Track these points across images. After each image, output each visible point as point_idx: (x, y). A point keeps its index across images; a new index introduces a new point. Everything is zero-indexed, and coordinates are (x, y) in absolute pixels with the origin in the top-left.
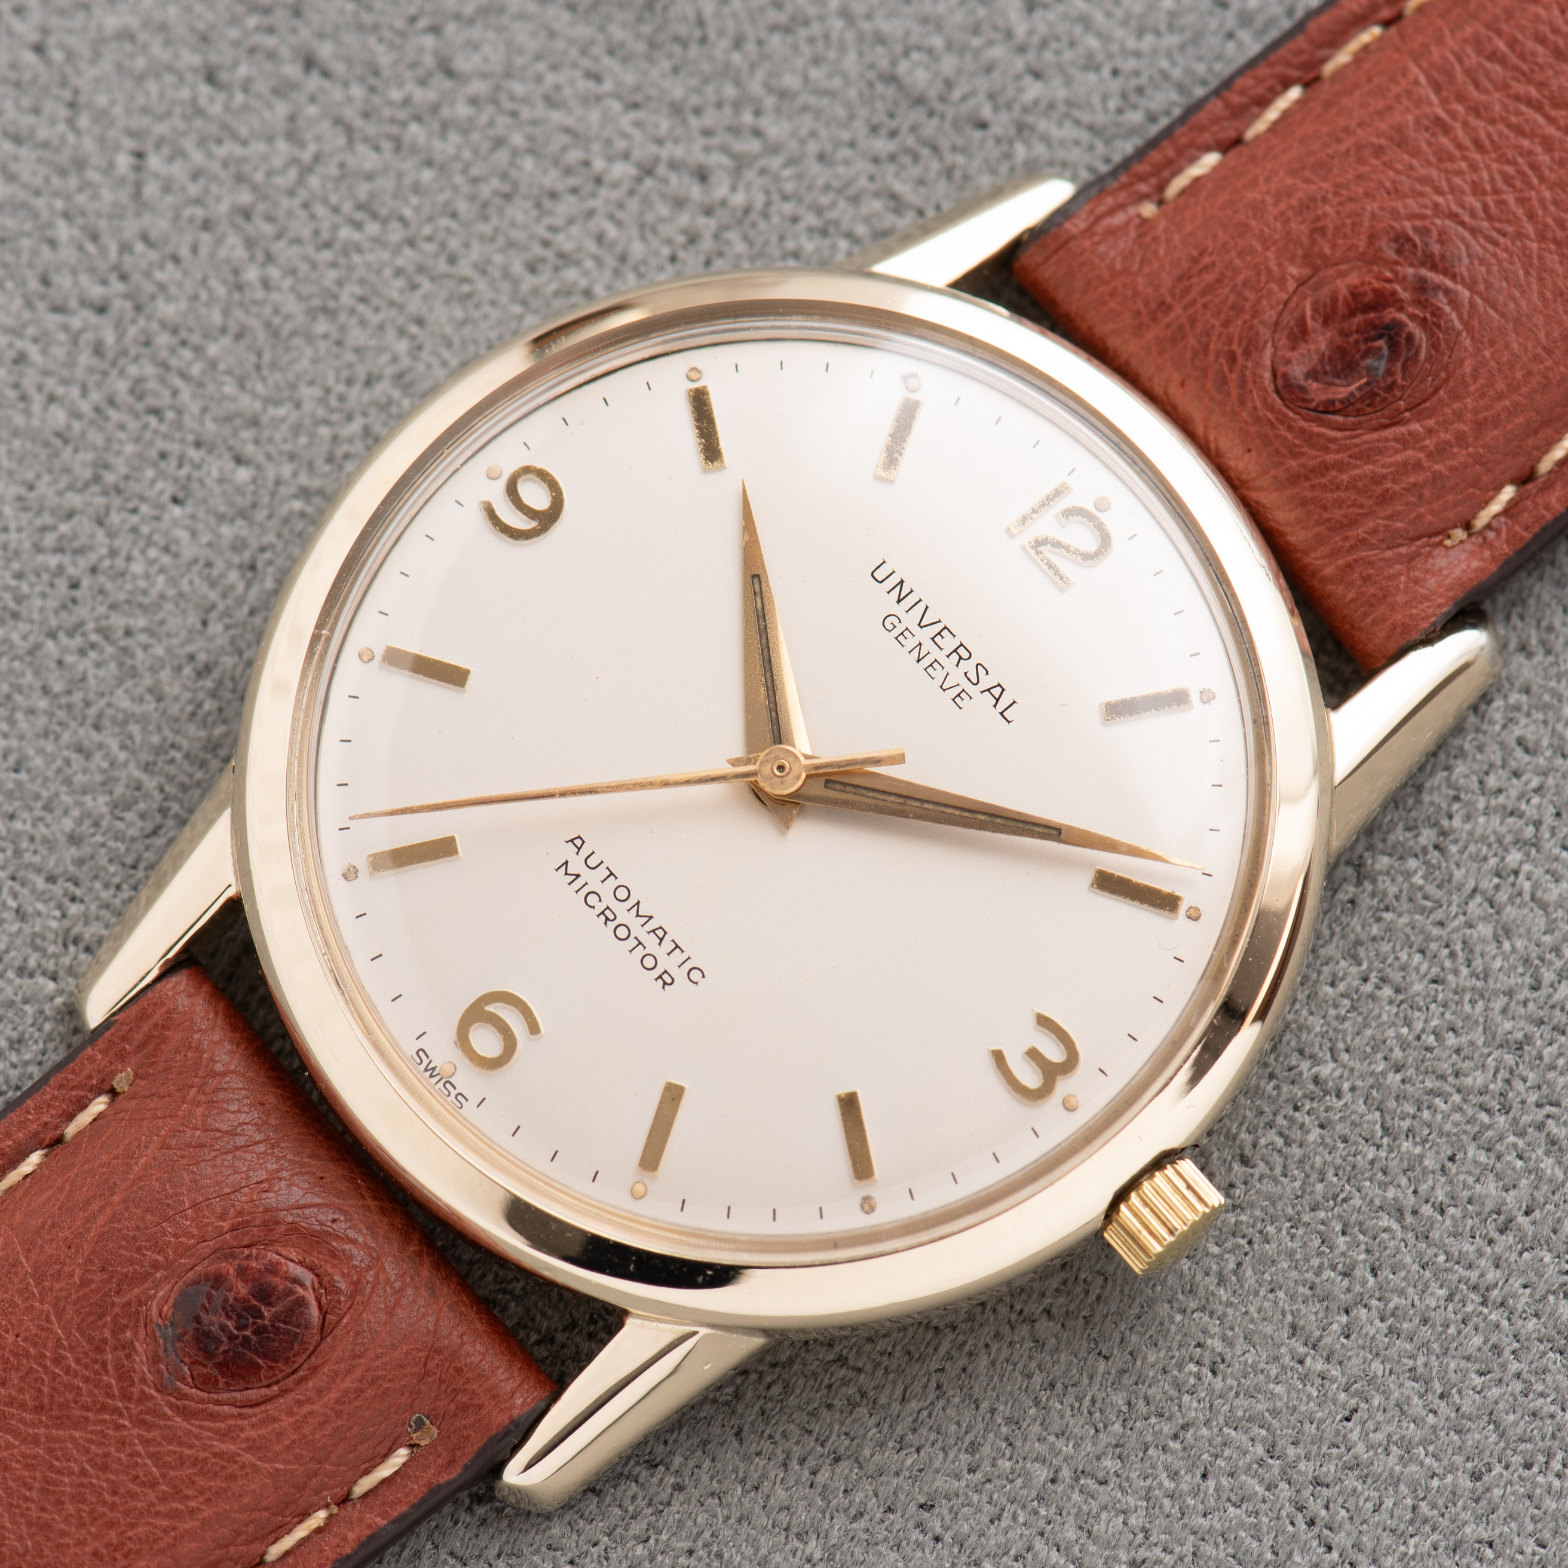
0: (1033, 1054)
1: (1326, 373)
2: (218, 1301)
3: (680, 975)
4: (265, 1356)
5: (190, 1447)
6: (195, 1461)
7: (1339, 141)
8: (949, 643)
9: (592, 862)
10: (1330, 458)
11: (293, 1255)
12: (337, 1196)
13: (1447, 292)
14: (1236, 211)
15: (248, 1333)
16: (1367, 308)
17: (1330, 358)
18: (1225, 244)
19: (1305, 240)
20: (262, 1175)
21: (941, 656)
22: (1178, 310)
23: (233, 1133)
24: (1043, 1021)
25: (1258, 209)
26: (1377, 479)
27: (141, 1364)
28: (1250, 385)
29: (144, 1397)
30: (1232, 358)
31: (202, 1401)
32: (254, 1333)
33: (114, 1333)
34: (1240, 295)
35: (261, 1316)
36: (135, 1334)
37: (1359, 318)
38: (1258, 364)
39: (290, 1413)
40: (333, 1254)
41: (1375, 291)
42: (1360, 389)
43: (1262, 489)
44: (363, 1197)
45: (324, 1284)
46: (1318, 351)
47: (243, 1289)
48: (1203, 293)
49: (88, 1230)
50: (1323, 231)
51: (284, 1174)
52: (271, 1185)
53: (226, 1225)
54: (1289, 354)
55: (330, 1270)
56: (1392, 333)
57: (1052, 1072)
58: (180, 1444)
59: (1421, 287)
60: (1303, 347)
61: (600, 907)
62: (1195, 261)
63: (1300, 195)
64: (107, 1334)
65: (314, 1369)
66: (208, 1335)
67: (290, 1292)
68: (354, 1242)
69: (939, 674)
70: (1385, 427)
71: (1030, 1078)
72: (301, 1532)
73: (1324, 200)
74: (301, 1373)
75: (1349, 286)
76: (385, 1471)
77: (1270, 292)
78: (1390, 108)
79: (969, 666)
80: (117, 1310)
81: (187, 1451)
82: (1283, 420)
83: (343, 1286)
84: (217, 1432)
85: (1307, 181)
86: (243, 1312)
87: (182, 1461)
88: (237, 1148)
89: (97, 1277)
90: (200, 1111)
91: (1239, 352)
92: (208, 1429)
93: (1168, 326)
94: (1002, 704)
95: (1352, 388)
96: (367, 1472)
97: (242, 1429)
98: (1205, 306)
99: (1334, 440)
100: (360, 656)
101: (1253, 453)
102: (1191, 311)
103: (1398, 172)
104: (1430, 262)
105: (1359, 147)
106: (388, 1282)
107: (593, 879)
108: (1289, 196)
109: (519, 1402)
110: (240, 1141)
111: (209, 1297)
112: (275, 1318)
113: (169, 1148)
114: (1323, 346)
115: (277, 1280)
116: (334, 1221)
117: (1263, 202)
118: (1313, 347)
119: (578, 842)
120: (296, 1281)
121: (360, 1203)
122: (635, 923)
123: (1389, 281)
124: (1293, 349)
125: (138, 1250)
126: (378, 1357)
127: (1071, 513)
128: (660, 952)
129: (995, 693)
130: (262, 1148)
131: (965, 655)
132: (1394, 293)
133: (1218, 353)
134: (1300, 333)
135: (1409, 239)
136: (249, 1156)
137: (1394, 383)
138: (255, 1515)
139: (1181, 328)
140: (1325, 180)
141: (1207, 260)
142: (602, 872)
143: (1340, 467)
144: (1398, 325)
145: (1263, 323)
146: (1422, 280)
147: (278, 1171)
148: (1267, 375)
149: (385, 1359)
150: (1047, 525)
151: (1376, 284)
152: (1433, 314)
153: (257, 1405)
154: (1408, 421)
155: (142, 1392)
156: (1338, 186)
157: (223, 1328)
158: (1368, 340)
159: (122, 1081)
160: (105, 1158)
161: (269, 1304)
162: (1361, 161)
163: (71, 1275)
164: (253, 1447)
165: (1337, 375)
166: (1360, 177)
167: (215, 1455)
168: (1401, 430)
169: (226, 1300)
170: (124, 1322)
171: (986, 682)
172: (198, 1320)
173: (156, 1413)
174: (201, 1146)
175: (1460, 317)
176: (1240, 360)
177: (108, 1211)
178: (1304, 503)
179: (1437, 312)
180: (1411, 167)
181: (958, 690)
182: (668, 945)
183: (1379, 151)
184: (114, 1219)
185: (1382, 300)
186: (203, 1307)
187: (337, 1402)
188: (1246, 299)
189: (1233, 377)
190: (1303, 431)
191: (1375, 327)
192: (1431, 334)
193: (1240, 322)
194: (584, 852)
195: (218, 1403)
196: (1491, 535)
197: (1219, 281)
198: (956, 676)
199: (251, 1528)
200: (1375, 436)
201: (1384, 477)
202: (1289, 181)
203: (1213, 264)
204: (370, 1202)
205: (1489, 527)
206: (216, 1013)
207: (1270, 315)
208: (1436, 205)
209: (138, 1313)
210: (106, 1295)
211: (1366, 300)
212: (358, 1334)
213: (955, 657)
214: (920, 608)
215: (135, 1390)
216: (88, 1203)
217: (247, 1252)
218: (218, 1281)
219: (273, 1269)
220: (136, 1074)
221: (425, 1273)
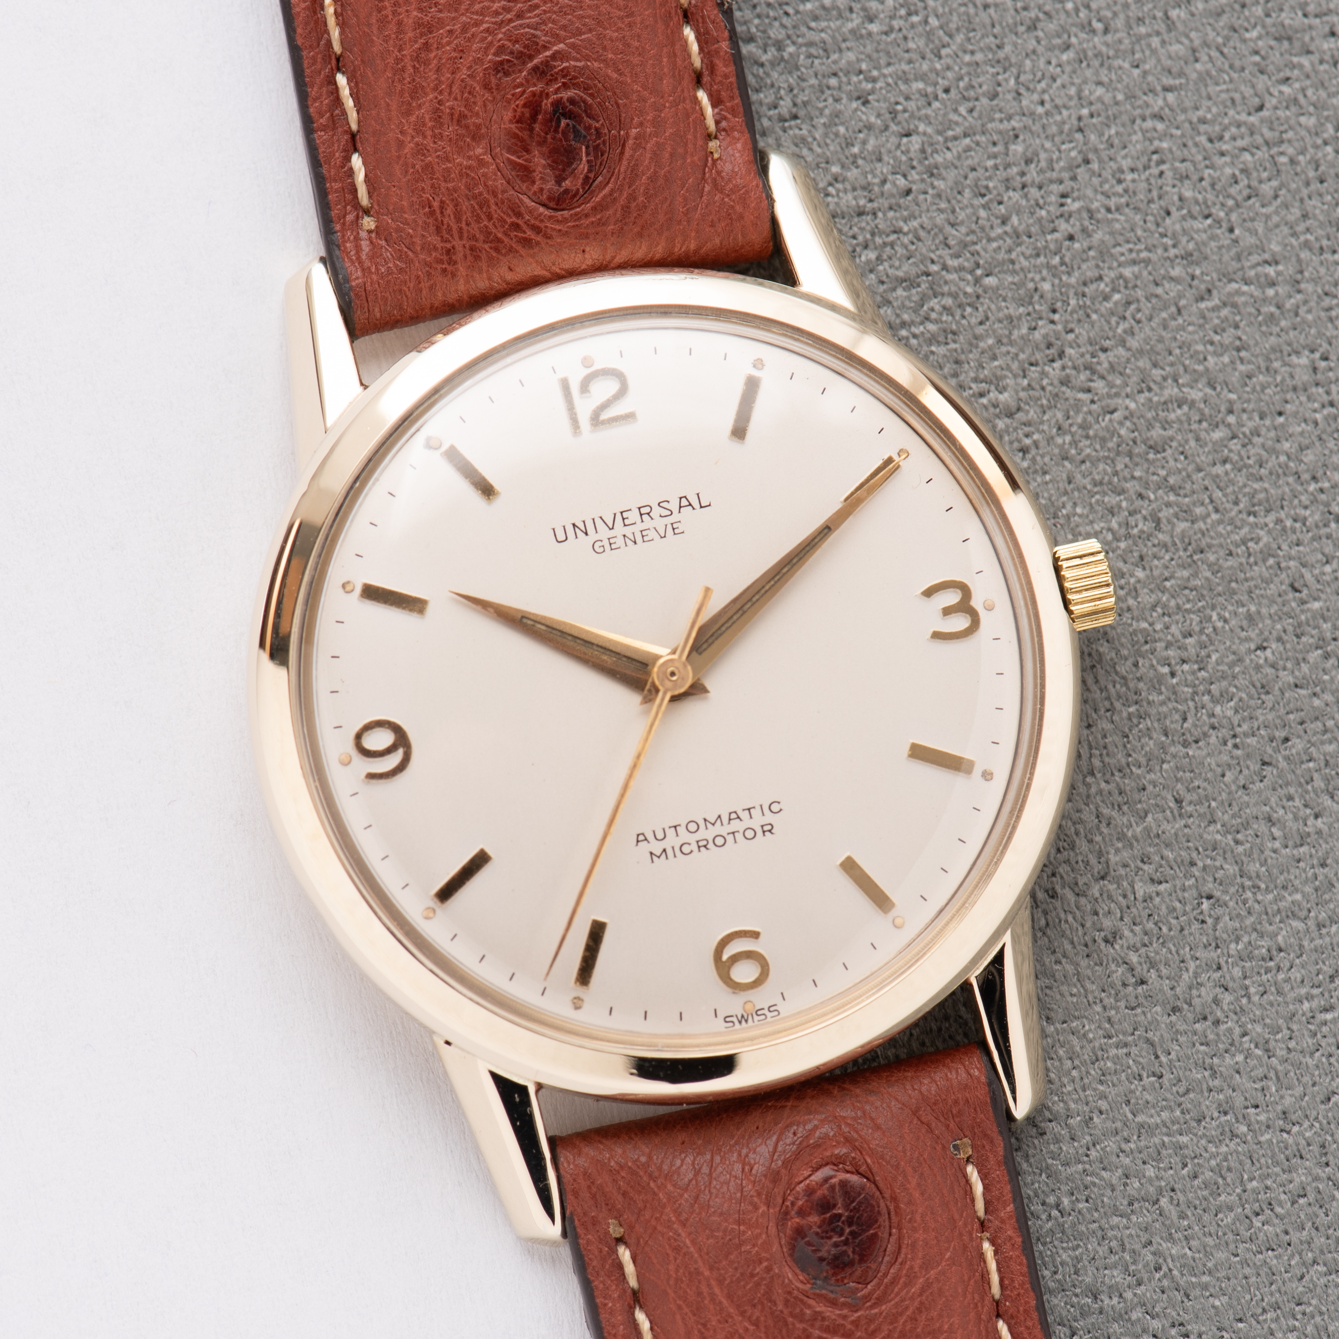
0: (947, 611)
1: (564, 170)
2: (815, 1240)
3: (769, 818)
4: (870, 1227)
5: (907, 1308)
6: (919, 1310)
7: (403, 70)
8: (634, 516)
9: (660, 835)
10: (622, 200)
11: (806, 1173)
12: (776, 1124)
13: (554, 57)
14: (413, 166)
15: (847, 1230)
16: (534, 118)
17: (554, 161)
18: (433, 186)
19: (462, 131)
20: (738, 1167)
21: (640, 526)
22: (458, 243)
23: (697, 1173)
24: (929, 593)
25: (420, 150)
26: (653, 179)
27: (830, 1313)
28: (542, 225)
29: (856, 1323)
30: (516, 226)
31: (879, 1285)
32: (850, 1225)
33: (801, 1321)
34: (475, 197)
35: (840, 1215)
36: (809, 1307)
37: (537, 127)
38: (531, 212)
39: (915, 1230)
40: (817, 1146)
41: (525, 106)
42: (588, 154)
43: (614, 258)
44: (784, 1107)
45: (836, 1162)
46: (544, 167)
47: (814, 1219)
48: (458, 219)
49: (720, 1303)
50: (462, 116)
51: (744, 1151)
52: (749, 1164)
53: (763, 1208)
54: (535, 188)
55: (828, 1153)
56: (561, 110)
57: (965, 606)
58: (901, 1314)
59: (541, 72)
60: (537, 175)
61: (694, 847)
62: (432, 213)
63: (427, 117)
64: (800, 1326)
65: (894, 1199)
66: (836, 1258)
67: (833, 1188)
68: (816, 1127)
69: (652, 534)
70: (622, 153)
71: (960, 623)
72: (992, 1266)
73: (440, 102)
74: (892, 1208)
75: (511, 121)
76: (978, 1188)
77: (484, 175)
78: (400, 23)
79: (657, 512)
80: (786, 1312)
81: (909, 1313)
82: (577, 217)
83: (844, 1151)
84: (906, 1285)
85: (420, 106)
86: (831, 1226)
87: (913, 1319)
88: (710, 1174)
89: (757, 1313)
90: (670, 1187)
91: (514, 219)
92: (901, 1290)
93: (465, 257)
94: (695, 503)
95: (584, 159)
96: (973, 1200)
97: (912, 1267)
98: (468, 224)
99: (612, 191)
100: (427, 918)
101: (587, 249)
102: (465, 235)
103: (448, 43)
104: (524, 57)
105: (417, 58)
106: (855, 1119)
107: (672, 841)
108: (424, 125)
109: (977, 1073)
110: (705, 1170)
111: (809, 1244)
112: (847, 1207)
113: (687, 1220)
114: (543, 162)
115: (819, 1193)
116: (795, 1134)
117: (417, 144)
118: (540, 169)
119: (641, 838)
120: (826, 1180)
121: (787, 1111)
122: (718, 829)
123: (524, 92)
124: (534, 182)
125: (752, 1275)
126: (904, 1152)
127: (585, 387)
128: (747, 822)
129: (684, 503)
130: (717, 1159)
131: (647, 510)
132: (534, 94)
133: (506, 234)
134: (525, 173)
135: (501, 63)
136: (720, 1169)
137: (597, 129)
138: (970, 1289)
139: (472, 249)
140: (426, 94)
141: (436, 204)
142: (671, 833)
143: (632, 197)
144: (558, 103)
145: (504, 192)
146: (535, 69)
147: (740, 1155)
148: (541, 209)
149: (908, 1147)
150: (585, 407)
151: (520, 102)
152: (564, 77)
153: (900, 1248)
154: (627, 135)
155: (853, 1322)
156: (435, 89)
157: (836, 1245)
158: (556, 131)
159: (615, 1230)
160: (672, 1267)
161: (834, 1206)
162: (427, 63)
163: (747, 1330)
164: (926, 1266)
165: (570, 164)
166: (438, 70)
167: (921, 1295)
168: (631, 142)
169: (817, 1234)
170: (798, 1310)
171: (674, 506)
172: (822, 1259)
173: (871, 1320)
174: (697, 1197)
175: (577, 60)
176: (520, 222)
177: (713, 1283)
178: (640, 235)
179: (565, 73)
180: (451, 32)
181: (670, 527)
182: (744, 815)
183: (426, 46)
184: (720, 1282)
185: (534, 106)
186: (815, 1251)
187: (922, 1194)
188: (481, 194)
189: (529, 233)
190: (594, 209)
191: (551, 120)
192: (576, 86)
193: (494, 207)
194: (650, 837)
195: (885, 1275)
196: (724, 124)
197: (456, 205)
198: (660, 523)
199: (977, 1296)
200: (625, 162)
201: (655, 172)
202: (413, 119)
203: (442, 202)
204: (789, 1104)
205: (717, 123)
206: (601, 1142)
207: (500, 183)
208: (487, 30)
209: (796, 1298)
210: (772, 1313)
211: (527, 115)
212: (882, 1158)
213: (645, 517)
214: (599, 522)
215: (849, 1326)
216: (699, 1294)
217: (788, 1203)
218: (800, 1232)
219: (810, 1192)
220: (616, 1218)
221: (858, 1091)
